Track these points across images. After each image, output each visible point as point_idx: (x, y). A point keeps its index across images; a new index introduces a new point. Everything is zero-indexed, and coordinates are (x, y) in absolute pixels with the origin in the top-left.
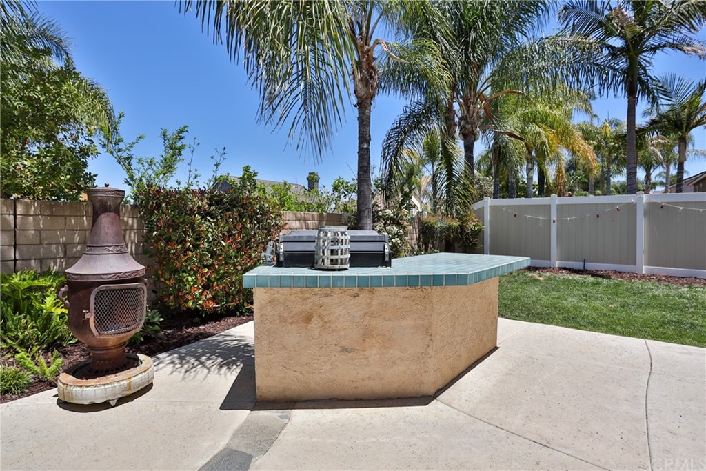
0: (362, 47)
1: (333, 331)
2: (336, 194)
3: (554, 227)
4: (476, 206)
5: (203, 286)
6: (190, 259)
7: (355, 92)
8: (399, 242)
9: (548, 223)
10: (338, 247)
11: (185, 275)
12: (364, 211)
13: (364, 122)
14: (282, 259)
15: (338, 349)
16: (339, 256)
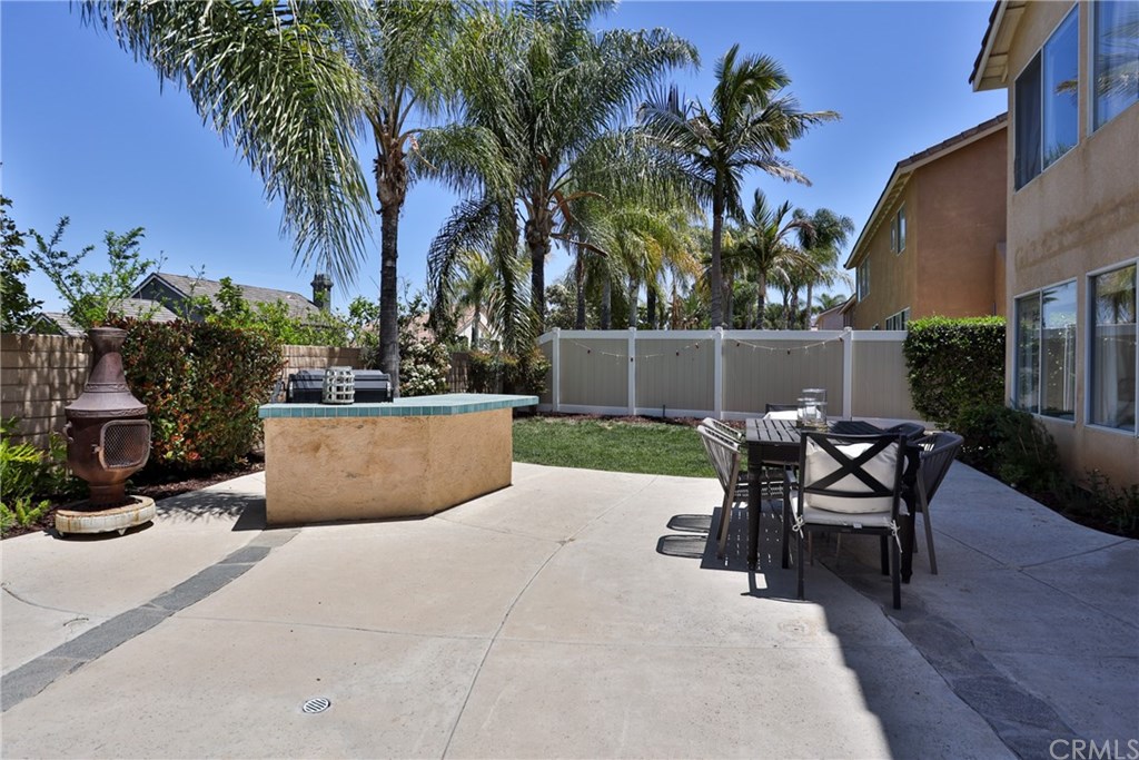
0: (388, 139)
1: (340, 458)
2: (356, 319)
3: (632, 367)
4: (542, 340)
5: (184, 435)
6: (170, 402)
7: (378, 195)
8: (434, 384)
9: (625, 361)
10: (345, 384)
11: (164, 421)
12: (388, 346)
13: (389, 234)
14: (291, 395)
15: (345, 474)
16: (344, 392)
